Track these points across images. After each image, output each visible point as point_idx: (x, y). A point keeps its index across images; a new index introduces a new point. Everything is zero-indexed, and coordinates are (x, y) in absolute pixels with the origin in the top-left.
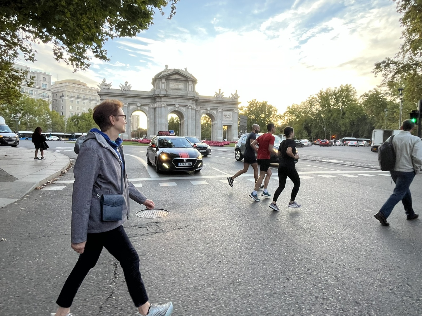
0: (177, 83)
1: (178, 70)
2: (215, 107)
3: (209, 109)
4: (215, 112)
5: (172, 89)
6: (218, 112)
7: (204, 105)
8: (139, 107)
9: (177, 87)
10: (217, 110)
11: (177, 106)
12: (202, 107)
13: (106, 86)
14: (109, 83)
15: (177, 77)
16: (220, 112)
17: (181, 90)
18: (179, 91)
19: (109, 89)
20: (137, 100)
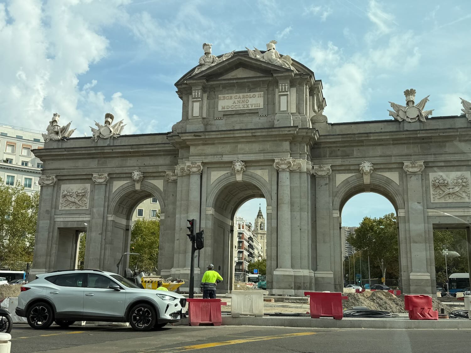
0: (241, 95)
1: (245, 53)
2: (393, 160)
3: (367, 166)
4: (394, 176)
5: (227, 115)
6: (404, 175)
7: (346, 156)
8: (138, 181)
9: (240, 107)
10: (400, 167)
11: (238, 166)
12: (338, 162)
13: (57, 133)
14: (65, 125)
15: (240, 73)
16: (414, 173)
17: (254, 113)
18: (246, 119)
19: (63, 139)
20: (132, 162)
